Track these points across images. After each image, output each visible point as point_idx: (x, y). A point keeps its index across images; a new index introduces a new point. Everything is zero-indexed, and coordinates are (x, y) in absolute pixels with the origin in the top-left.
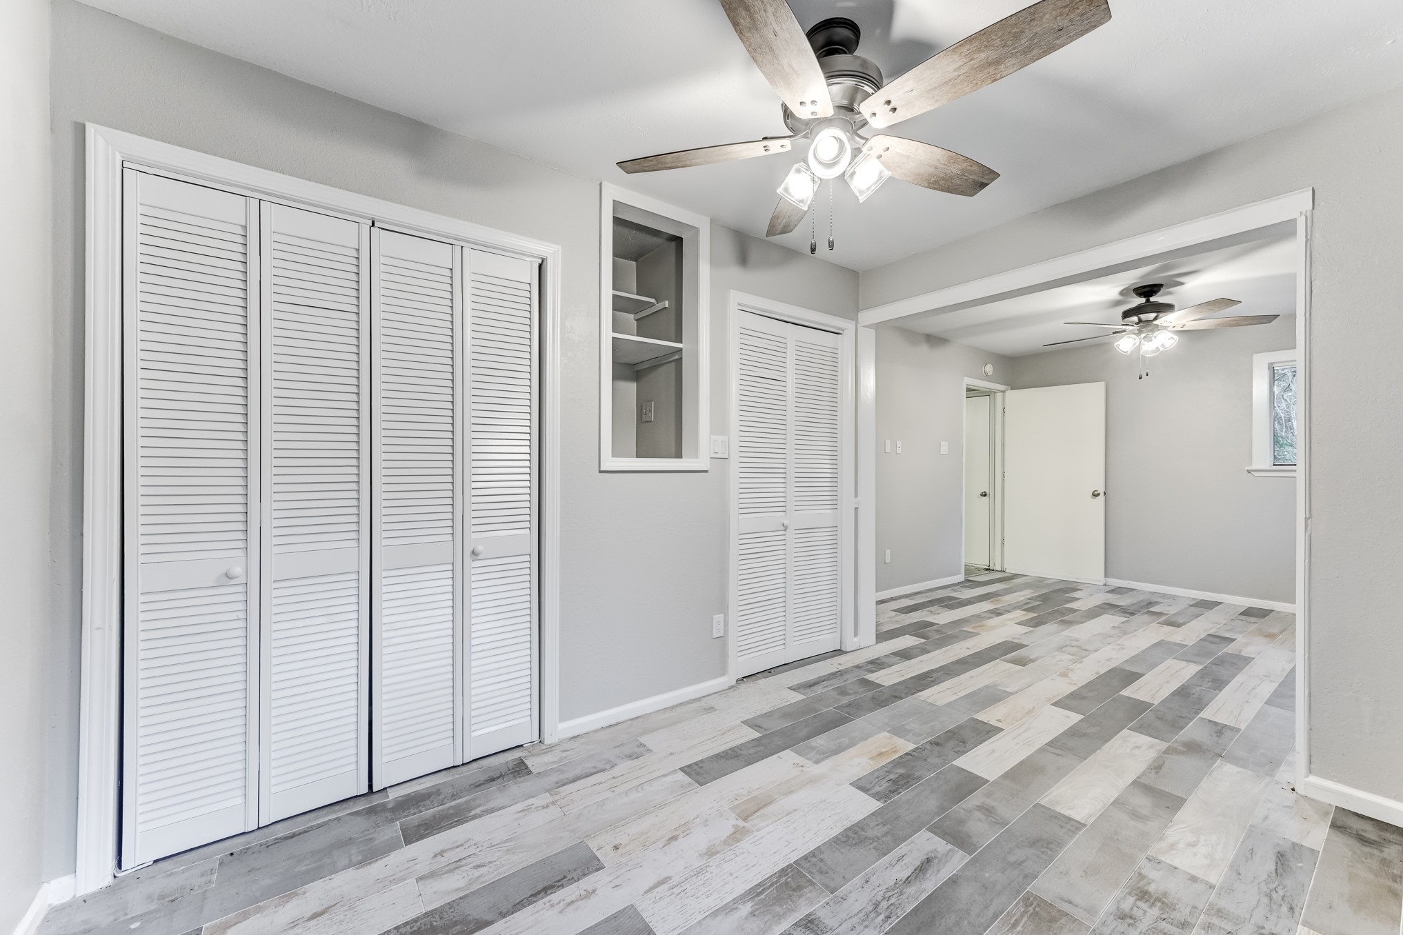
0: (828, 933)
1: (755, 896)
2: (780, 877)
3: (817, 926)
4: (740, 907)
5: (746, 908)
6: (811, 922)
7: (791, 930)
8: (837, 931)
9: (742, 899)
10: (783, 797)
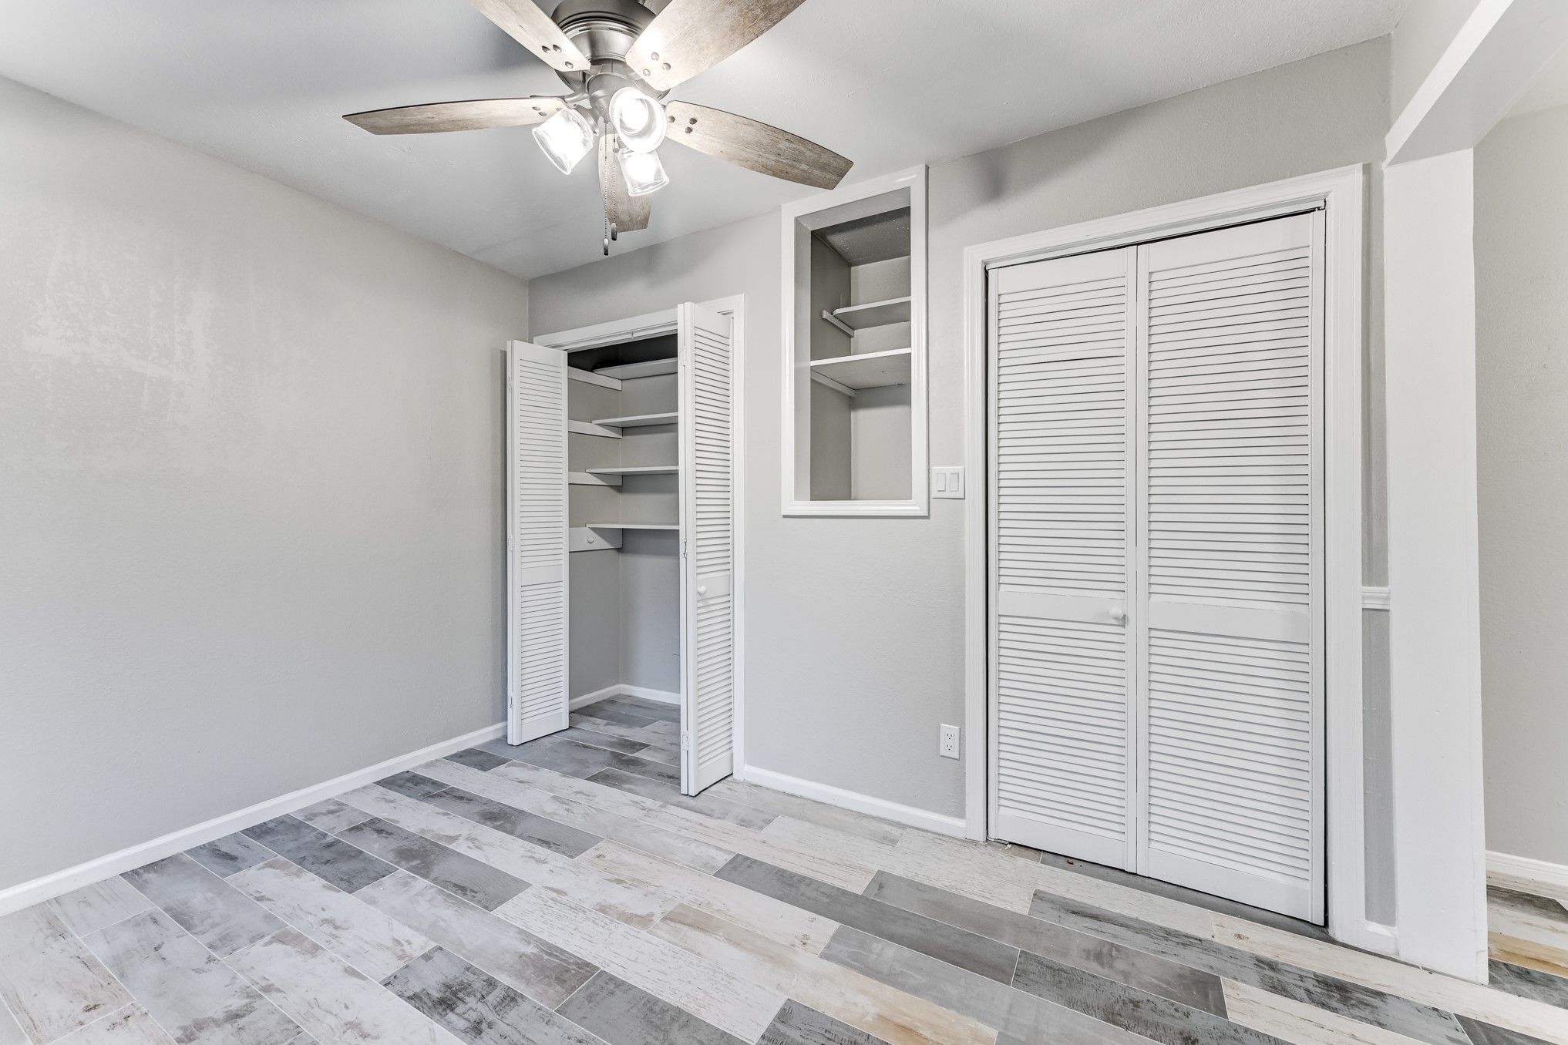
0: (498, 1016)
1: (546, 952)
2: (577, 964)
3: (508, 1005)
4: (532, 945)
5: (530, 950)
6: (513, 999)
7: (502, 987)
8: (501, 1023)
9: (541, 943)
10: (722, 938)
